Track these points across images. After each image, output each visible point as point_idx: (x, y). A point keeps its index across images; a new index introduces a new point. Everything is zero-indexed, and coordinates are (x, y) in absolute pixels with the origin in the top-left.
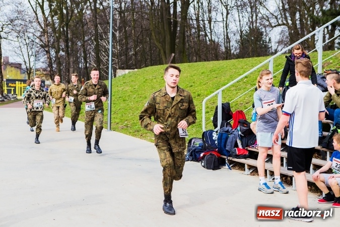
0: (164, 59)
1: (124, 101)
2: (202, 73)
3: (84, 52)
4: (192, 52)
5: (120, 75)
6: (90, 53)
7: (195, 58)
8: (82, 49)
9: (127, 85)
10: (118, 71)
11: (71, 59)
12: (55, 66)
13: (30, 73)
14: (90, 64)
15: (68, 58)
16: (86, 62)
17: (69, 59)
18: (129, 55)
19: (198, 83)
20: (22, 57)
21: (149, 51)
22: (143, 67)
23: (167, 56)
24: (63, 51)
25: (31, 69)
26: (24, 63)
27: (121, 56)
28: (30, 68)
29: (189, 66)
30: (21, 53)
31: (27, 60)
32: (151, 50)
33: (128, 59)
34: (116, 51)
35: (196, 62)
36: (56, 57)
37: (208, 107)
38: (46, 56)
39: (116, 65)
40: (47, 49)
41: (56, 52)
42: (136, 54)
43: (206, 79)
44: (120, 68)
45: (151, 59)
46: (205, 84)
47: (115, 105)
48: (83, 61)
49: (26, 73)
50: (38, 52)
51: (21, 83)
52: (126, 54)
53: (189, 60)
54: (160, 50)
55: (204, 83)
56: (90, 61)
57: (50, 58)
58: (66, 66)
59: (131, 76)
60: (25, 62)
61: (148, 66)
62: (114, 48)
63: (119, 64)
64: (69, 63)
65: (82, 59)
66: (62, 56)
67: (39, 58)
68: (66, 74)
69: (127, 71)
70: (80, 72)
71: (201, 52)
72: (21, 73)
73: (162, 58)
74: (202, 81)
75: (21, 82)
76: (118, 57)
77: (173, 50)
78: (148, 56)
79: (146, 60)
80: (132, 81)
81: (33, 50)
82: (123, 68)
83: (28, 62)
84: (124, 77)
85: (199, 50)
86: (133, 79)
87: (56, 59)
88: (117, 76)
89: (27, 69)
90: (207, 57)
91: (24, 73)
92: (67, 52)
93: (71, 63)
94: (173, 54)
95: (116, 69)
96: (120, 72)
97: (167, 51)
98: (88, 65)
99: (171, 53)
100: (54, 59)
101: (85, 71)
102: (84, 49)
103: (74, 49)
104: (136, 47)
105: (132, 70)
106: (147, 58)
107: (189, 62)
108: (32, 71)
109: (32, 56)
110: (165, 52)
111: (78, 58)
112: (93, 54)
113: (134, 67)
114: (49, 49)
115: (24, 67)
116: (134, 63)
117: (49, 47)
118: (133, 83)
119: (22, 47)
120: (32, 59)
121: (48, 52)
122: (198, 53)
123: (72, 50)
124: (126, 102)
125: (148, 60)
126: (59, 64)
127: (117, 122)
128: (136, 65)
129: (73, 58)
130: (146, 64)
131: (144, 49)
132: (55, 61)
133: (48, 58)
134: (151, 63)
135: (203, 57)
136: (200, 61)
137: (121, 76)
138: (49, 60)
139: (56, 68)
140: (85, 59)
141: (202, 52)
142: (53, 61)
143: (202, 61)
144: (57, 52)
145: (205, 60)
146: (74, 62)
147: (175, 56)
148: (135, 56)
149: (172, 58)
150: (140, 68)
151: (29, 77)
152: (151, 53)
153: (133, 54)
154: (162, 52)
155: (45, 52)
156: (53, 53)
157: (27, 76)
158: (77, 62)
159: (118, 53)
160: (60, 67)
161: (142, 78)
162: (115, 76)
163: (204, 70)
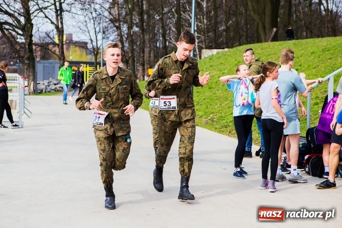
0: (262, 36)
1: (210, 88)
2: (312, 53)
3: (163, 27)
4: (301, 26)
5: (206, 56)
6: (170, 29)
7: (305, 33)
8: (161, 25)
9: (214, 69)
10: (204, 51)
11: (147, 37)
12: (126, 45)
13: (97, 53)
14: (169, 42)
15: (143, 35)
16: (165, 40)
17: (144, 37)
18: (219, 31)
19: (306, 66)
20: (87, 34)
21: (245, 25)
22: (236, 46)
23: (267, 32)
24: (137, 27)
25: (98, 49)
26: (90, 41)
27: (208, 32)
28: (97, 47)
29: (295, 44)
30: (86, 30)
31: (94, 38)
32: (247, 25)
33: (218, 36)
34: (203, 26)
35: (307, 38)
36: (129, 34)
37: (317, 97)
38: (116, 33)
39: (202, 44)
40: (117, 24)
41: (128, 28)
42: (227, 29)
43: (316, 60)
44: (206, 48)
45: (247, 36)
46: (315, 68)
47: (198, 94)
48: (161, 38)
49: (93, 54)
50: (107, 27)
51: (86, 67)
52: (215, 30)
53: (297, 36)
54: (258, 24)
55: (314, 66)
56: (170, 39)
57: (120, 35)
58: (140, 44)
59: (219, 57)
60: (92, 41)
61: (243, 45)
62: (200, 22)
63: (205, 43)
64: (144, 42)
65: (161, 36)
66: (135, 33)
67: (108, 36)
68: (140, 55)
69: (215, 51)
70: (158, 53)
71: (312, 25)
72: (87, 54)
73: (260, 35)
74: (311, 64)
75: (87, 65)
76: (204, 33)
77: (274, 24)
78: (243, 31)
79: (241, 37)
80: (221, 64)
81: (101, 25)
82: (210, 48)
83: (94, 40)
84: (211, 59)
85: (310, 23)
86: (222, 62)
87: (128, 37)
88: (203, 57)
89: (94, 49)
90: (321, 32)
91: (91, 54)
92: (142, 28)
93: (147, 42)
94: (275, 29)
95: (202, 48)
96: (206, 53)
97: (267, 25)
98: (167, 44)
99: (273, 27)
100: (126, 36)
101: (164, 51)
102: (163, 24)
103: (151, 24)
104: (227, 21)
105: (222, 50)
106: (241, 34)
107: (297, 39)
108: (100, 51)
109: (100, 33)
110: (264, 27)
111: (155, 35)
112: (174, 29)
113: (225, 46)
114: (120, 25)
115: (90, 46)
116: (224, 41)
117: (120, 22)
118: (222, 67)
119: (88, 21)
120: (100, 36)
121: (118, 28)
122: (309, 26)
123: (148, 25)
124: (213, 90)
125: (243, 37)
126: (132, 43)
127: (200, 115)
128: (227, 43)
129: (149, 36)
130: (240, 42)
131: (237, 23)
132: (127, 39)
133: (118, 35)
134: (247, 40)
135: (315, 31)
136: (311, 37)
137: (208, 58)
138: (119, 38)
139: (128, 48)
140: (164, 36)
141: (315, 25)
142: (124, 39)
143: (315, 37)
144: (130, 28)
145: (318, 37)
146: (150, 41)
147: (277, 31)
148: (226, 33)
149: (273, 33)
150: (232, 47)
151: (96, 59)
152: (247, 28)
153: (224, 30)
154: (261, 26)
155: (115, 28)
156: (125, 28)
157: (94, 58)
158: (153, 40)
159: (204, 29)
160: (133, 46)
161: (234, 60)
162: (200, 57)
163: (315, 49)
